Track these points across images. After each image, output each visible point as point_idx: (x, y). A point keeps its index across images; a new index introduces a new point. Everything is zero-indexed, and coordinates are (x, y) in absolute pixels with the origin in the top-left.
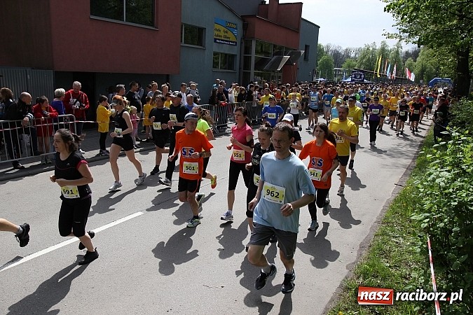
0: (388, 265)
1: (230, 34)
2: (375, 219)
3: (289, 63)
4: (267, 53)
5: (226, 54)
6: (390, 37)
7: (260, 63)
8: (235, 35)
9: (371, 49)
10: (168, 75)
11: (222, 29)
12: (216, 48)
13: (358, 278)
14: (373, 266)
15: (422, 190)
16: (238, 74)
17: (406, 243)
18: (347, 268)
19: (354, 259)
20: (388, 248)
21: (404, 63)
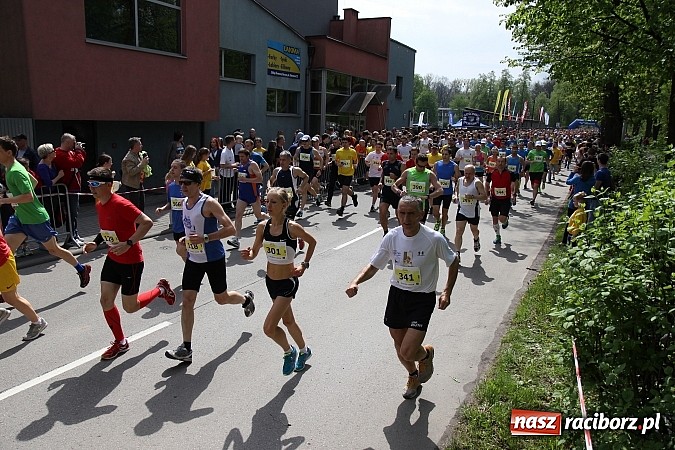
0: (521, 382)
1: (289, 63)
2: (501, 320)
3: (374, 102)
4: (343, 89)
5: (285, 92)
6: (512, 64)
7: (334, 103)
8: (297, 64)
9: (488, 80)
10: (202, 123)
11: (279, 55)
12: (270, 83)
13: (481, 403)
14: (500, 385)
15: (563, 276)
16: (303, 119)
17: (545, 351)
18: (465, 390)
19: (474, 377)
20: (520, 358)
21: (534, 99)
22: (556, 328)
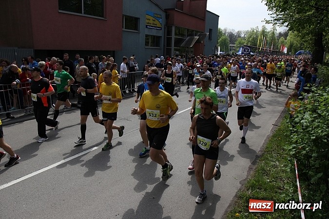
0: (269, 180)
1: (156, 22)
2: (259, 149)
3: (198, 41)
4: (183, 35)
5: (154, 36)
6: (267, 22)
7: (178, 42)
8: (160, 22)
9: (255, 31)
10: (114, 51)
11: (151, 18)
12: (147, 32)
13: (248, 190)
14: (258, 181)
15: (291, 129)
16: (163, 50)
17: (281, 166)
18: (240, 183)
19: (245, 177)
20: (268, 169)
21: (278, 40)
22: (287, 154)
